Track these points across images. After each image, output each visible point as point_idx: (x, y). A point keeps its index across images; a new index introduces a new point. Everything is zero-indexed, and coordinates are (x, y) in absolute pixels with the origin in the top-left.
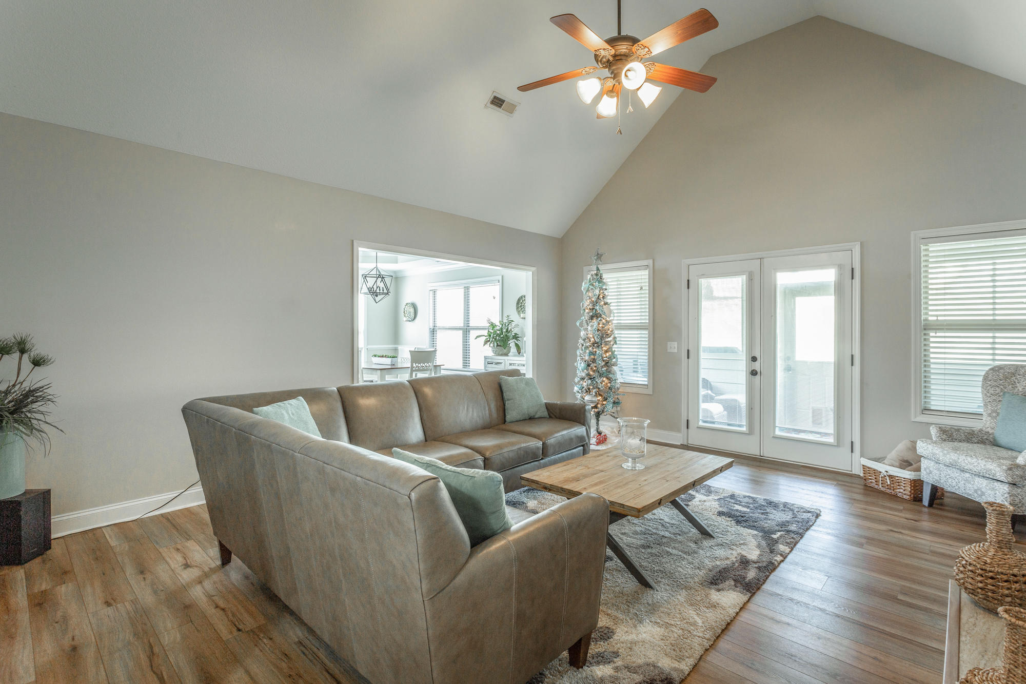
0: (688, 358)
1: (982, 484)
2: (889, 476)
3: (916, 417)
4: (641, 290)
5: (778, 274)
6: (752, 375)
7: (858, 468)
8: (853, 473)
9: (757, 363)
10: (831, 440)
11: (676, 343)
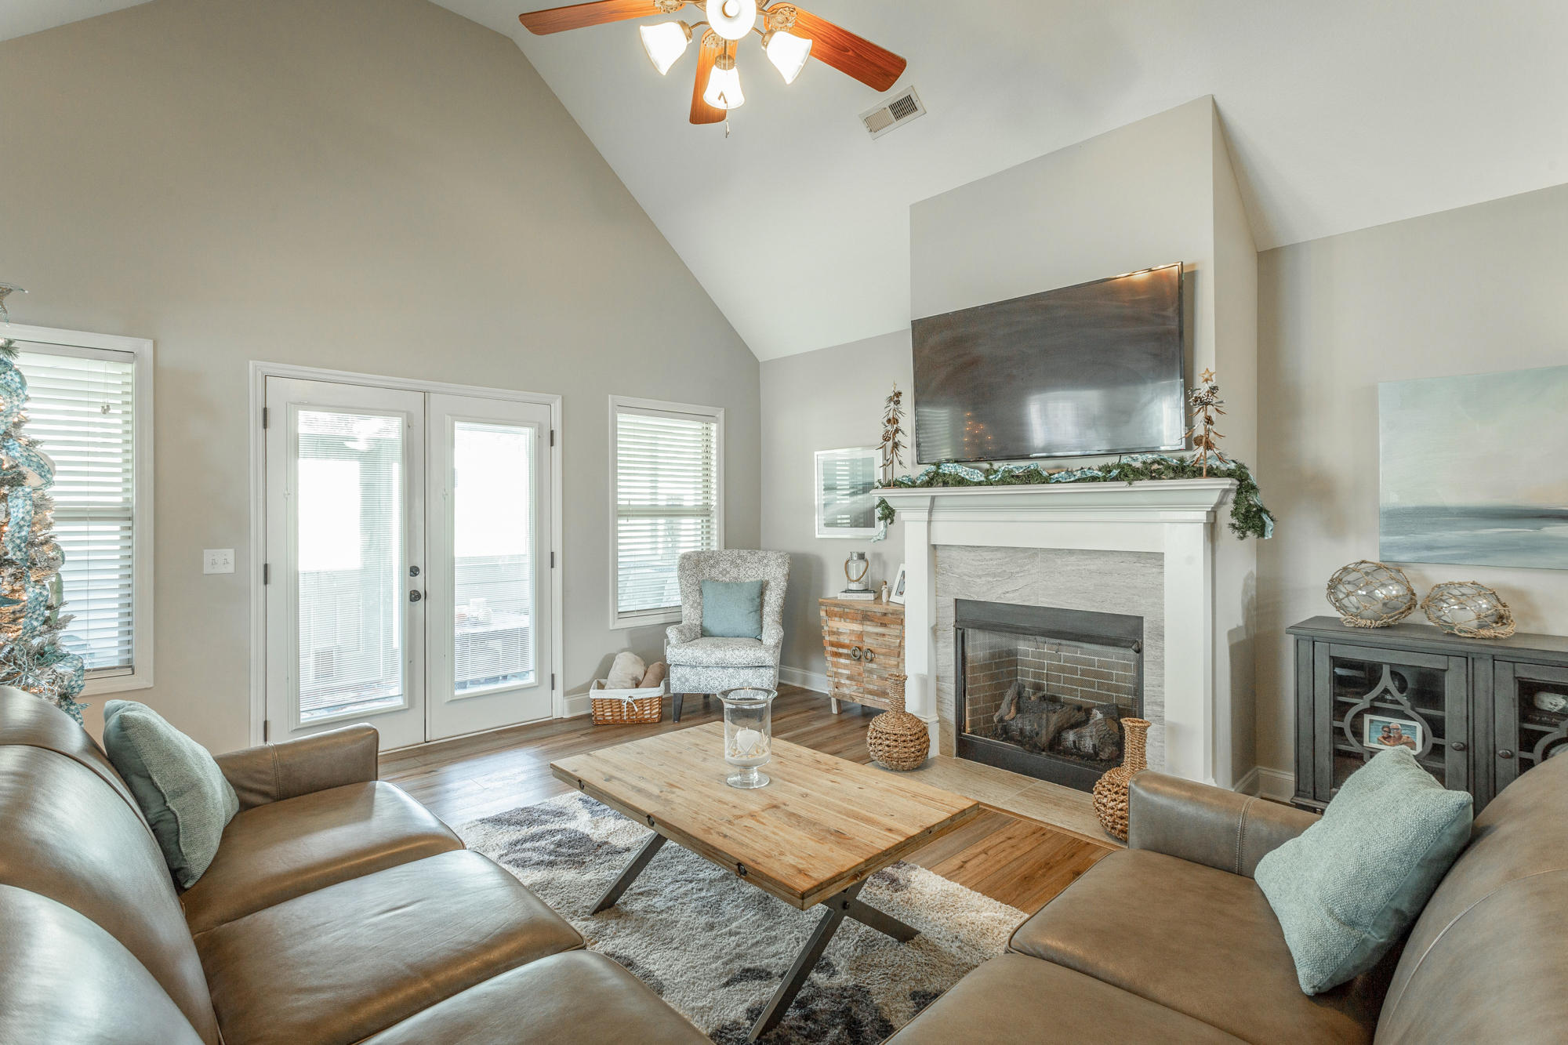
0: (266, 582)
1: (748, 675)
2: (635, 701)
3: (614, 623)
4: (104, 413)
5: (457, 424)
6: (411, 600)
7: (561, 708)
8: (554, 717)
9: (420, 578)
10: (531, 679)
11: (231, 551)
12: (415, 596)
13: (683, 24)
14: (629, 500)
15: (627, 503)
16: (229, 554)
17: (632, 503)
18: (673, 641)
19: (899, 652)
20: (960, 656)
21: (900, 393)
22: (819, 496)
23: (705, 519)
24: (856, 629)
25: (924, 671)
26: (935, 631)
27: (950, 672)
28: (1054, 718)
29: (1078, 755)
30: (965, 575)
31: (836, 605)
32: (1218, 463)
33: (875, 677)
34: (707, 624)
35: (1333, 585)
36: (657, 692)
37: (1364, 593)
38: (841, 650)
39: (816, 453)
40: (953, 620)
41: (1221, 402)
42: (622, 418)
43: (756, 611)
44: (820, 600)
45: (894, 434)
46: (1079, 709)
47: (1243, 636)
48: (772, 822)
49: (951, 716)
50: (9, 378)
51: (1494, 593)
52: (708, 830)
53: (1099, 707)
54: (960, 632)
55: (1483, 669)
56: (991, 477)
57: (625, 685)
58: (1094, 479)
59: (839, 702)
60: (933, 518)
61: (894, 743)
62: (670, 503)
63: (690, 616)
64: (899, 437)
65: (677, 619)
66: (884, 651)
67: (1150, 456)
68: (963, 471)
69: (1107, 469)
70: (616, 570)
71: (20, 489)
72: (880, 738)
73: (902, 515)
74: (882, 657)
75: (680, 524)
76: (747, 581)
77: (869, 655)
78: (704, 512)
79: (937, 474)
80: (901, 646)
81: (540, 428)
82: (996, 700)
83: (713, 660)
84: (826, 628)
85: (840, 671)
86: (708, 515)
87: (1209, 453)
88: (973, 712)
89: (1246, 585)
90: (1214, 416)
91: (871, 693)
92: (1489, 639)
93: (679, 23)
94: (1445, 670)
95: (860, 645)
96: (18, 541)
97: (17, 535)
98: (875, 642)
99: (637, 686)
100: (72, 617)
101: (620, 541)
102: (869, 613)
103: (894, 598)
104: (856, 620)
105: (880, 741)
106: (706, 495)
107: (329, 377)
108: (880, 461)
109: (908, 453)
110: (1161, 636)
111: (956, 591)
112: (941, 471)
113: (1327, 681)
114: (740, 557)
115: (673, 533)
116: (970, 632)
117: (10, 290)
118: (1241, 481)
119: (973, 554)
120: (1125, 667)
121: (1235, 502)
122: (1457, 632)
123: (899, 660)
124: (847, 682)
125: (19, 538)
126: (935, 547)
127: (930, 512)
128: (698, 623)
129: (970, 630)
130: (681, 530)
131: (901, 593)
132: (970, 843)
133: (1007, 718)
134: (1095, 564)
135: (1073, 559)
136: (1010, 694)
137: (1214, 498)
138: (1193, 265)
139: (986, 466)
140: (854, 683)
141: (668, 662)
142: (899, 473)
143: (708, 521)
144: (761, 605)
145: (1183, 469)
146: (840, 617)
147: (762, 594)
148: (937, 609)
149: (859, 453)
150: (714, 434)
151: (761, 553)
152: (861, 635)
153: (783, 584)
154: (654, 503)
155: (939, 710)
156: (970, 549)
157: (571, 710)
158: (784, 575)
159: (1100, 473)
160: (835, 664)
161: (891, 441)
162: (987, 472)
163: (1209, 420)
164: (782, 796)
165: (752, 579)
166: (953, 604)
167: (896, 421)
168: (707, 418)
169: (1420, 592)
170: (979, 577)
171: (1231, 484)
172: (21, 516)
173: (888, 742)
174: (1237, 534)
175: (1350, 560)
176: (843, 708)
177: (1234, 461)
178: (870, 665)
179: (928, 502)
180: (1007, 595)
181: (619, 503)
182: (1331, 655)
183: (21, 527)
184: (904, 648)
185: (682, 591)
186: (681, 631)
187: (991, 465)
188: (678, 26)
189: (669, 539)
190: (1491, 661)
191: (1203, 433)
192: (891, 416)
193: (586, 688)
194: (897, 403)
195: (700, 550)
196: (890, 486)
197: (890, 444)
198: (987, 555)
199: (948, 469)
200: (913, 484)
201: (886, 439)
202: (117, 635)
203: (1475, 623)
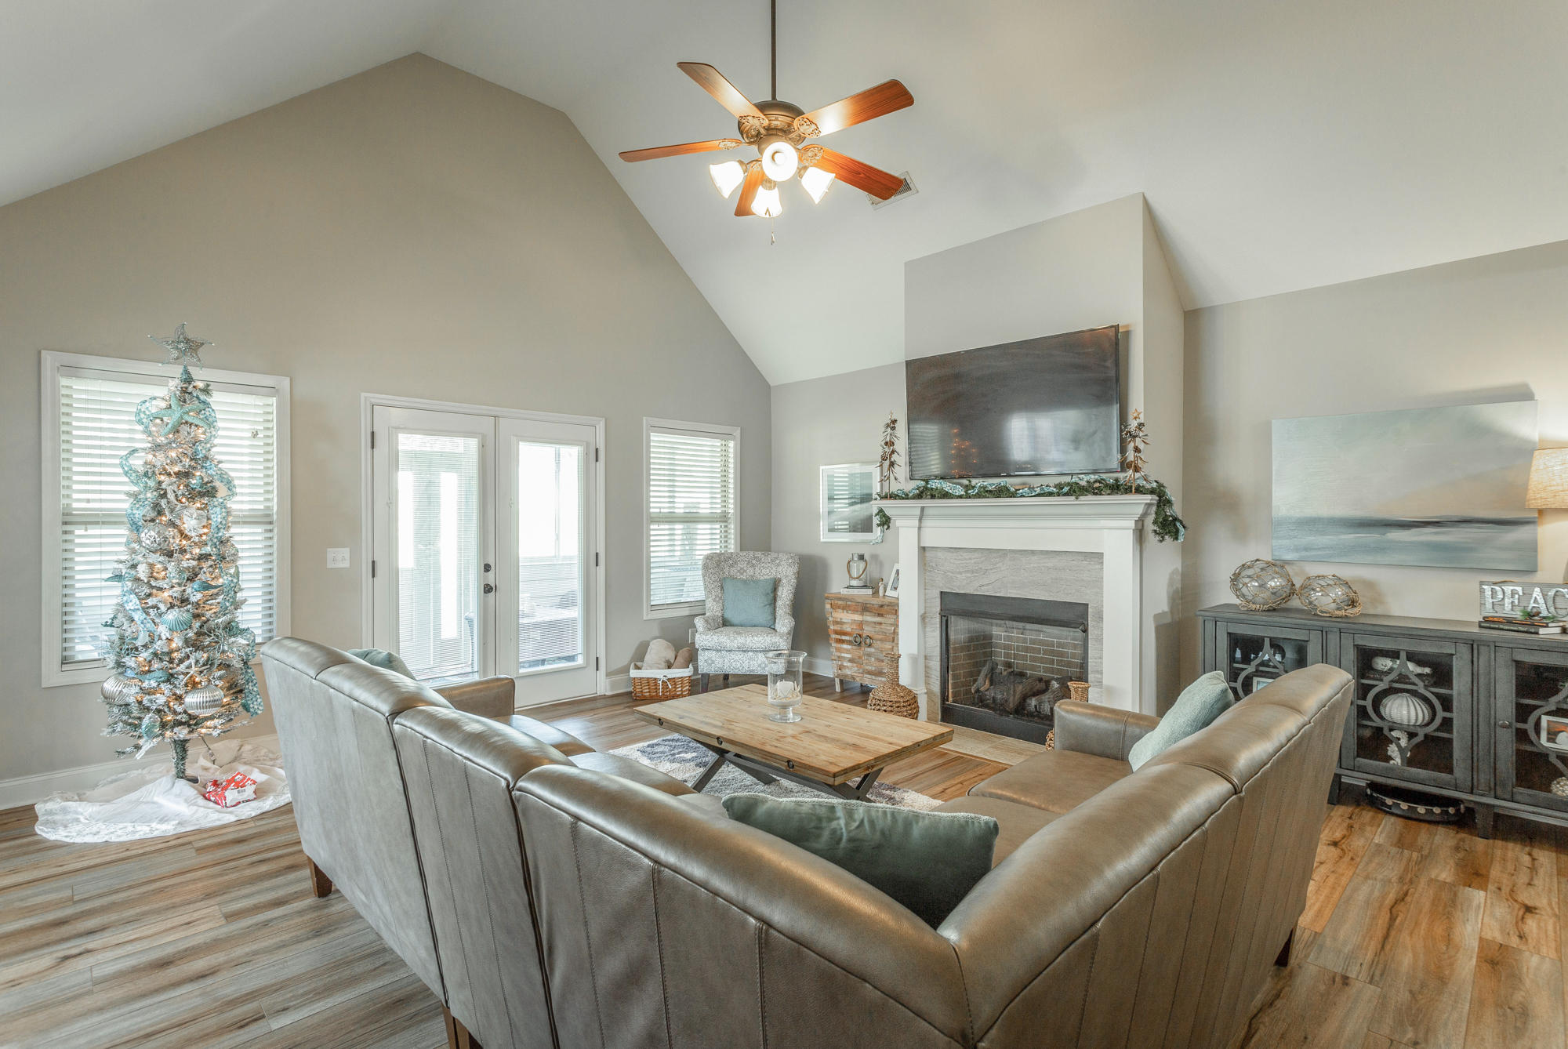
0: (373, 576)
2: (668, 680)
3: (647, 615)
4: (254, 437)
5: (520, 443)
6: (485, 592)
7: (602, 686)
8: (598, 694)
9: (491, 574)
10: (580, 661)
11: (348, 550)
12: (488, 589)
13: (741, 163)
14: (660, 508)
15: (658, 510)
16: (345, 552)
17: (662, 510)
18: (700, 629)
19: (894, 638)
20: (944, 640)
21: (896, 421)
22: (823, 506)
23: (723, 524)
24: (856, 619)
25: (915, 652)
26: (923, 618)
27: (936, 652)
28: (1020, 688)
29: (1038, 716)
30: (949, 571)
31: (840, 599)
32: (1145, 482)
33: (873, 659)
34: (728, 615)
35: (1236, 578)
36: (687, 672)
37: (1256, 584)
38: (844, 638)
39: (821, 468)
40: (938, 609)
41: (1146, 435)
42: (655, 437)
43: (770, 604)
44: (826, 595)
45: (891, 455)
46: (1040, 680)
47: (1168, 620)
48: (806, 741)
49: (936, 688)
50: (208, 413)
51: (1347, 583)
52: (764, 744)
53: (1057, 680)
54: (944, 619)
55: (1333, 639)
56: (970, 492)
57: (660, 666)
58: (1050, 494)
59: (842, 682)
60: (922, 525)
61: (890, 709)
62: (687, 511)
63: (713, 608)
64: (895, 457)
65: (700, 612)
66: (880, 637)
67: (1093, 477)
68: (947, 486)
69: (1060, 486)
70: (649, 568)
71: (215, 499)
72: (878, 705)
73: (897, 522)
74: (879, 642)
75: (697, 529)
76: (762, 578)
77: (868, 641)
78: (723, 518)
79: (926, 488)
80: (895, 633)
81: (588, 445)
82: (974, 675)
83: (736, 644)
84: (831, 619)
85: (843, 655)
86: (726, 522)
87: (1137, 475)
88: (955, 686)
89: (1171, 579)
90: (1141, 446)
91: (870, 673)
92: (1341, 617)
93: (738, 161)
94: (1307, 641)
95: (860, 633)
96: (215, 540)
97: (216, 535)
98: (873, 630)
99: (669, 667)
100: (245, 600)
101: (652, 543)
102: (868, 606)
103: (889, 593)
104: (857, 611)
105: (878, 707)
106: (724, 504)
107: (415, 405)
108: (877, 477)
109: (902, 471)
110: (1101, 618)
111: (941, 585)
112: (929, 486)
113: (1225, 652)
114: (755, 558)
115: (690, 537)
116: (952, 619)
117: (203, 344)
118: (1160, 497)
119: (955, 554)
120: (1075, 647)
121: (1156, 513)
122: (1319, 613)
123: (894, 644)
124: (849, 664)
125: (216, 538)
126: (924, 548)
127: (920, 520)
128: (720, 614)
129: (953, 617)
130: (697, 534)
131: (896, 589)
132: (950, 777)
133: (982, 689)
134: (1050, 563)
135: (1035, 558)
136: (985, 671)
137: (1140, 510)
138: (1127, 326)
139: (965, 482)
140: (855, 665)
141: (697, 646)
142: (895, 487)
143: (726, 526)
144: (775, 599)
145: (1118, 486)
146: (843, 609)
147: (775, 590)
148: (925, 600)
149: (858, 468)
150: (731, 450)
151: (774, 555)
152: (861, 624)
153: (794, 581)
154: (671, 511)
155: (927, 683)
156: (953, 550)
157: (612, 688)
158: (794, 574)
159: (1055, 490)
160: (838, 650)
161: (888, 460)
162: (967, 488)
163: (1137, 450)
164: (811, 727)
165: (766, 577)
166: (939, 595)
167: (892, 444)
168: (725, 436)
169: (1298, 582)
170: (960, 573)
171: (1151, 500)
172: (219, 520)
173: (885, 708)
174: (1158, 538)
175: (1248, 558)
176: (845, 688)
177: (1156, 481)
178: (869, 649)
179: (918, 512)
180: (982, 588)
181: (652, 510)
182: (1229, 631)
183: (219, 529)
184: (898, 635)
185: (705, 588)
186: (706, 621)
187: (970, 481)
188: (737, 164)
189: (686, 543)
190: (1338, 633)
191: (1133, 460)
192: (888, 439)
193: (626, 670)
194: (893, 428)
195: (718, 551)
196: (887, 497)
197: (887, 463)
198: (966, 555)
199: (935, 484)
200: (906, 497)
201: (884, 459)
202: (261, 617)
203: (1333, 606)
